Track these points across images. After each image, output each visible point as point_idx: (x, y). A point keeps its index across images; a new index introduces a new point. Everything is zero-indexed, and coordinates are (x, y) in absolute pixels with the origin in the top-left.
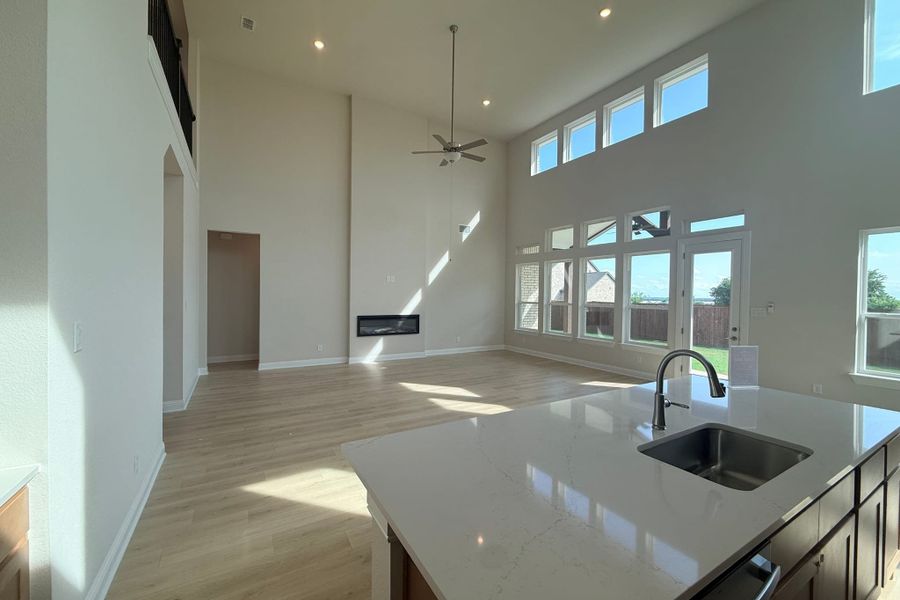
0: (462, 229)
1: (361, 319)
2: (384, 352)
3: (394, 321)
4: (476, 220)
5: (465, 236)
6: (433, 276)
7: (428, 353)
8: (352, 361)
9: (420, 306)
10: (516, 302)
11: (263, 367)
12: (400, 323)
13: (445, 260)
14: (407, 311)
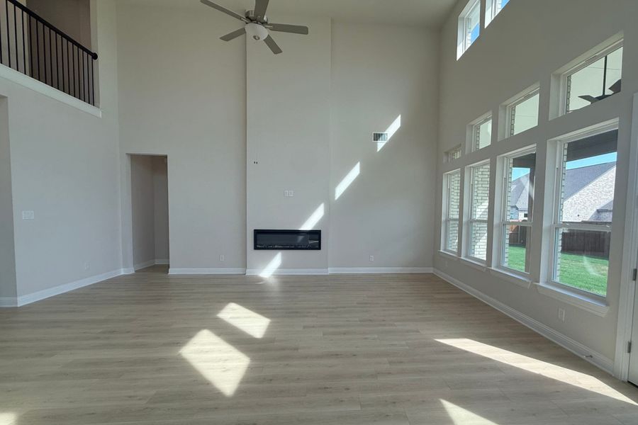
0: (377, 137)
1: (257, 233)
2: (283, 266)
3: (295, 235)
4: (396, 125)
5: (381, 144)
6: (340, 190)
7: (330, 271)
8: (249, 272)
9: (322, 221)
10: (443, 218)
11: (172, 271)
12: (301, 238)
13: (355, 172)
14: (308, 226)
